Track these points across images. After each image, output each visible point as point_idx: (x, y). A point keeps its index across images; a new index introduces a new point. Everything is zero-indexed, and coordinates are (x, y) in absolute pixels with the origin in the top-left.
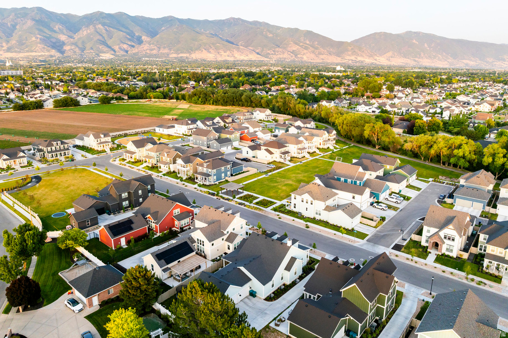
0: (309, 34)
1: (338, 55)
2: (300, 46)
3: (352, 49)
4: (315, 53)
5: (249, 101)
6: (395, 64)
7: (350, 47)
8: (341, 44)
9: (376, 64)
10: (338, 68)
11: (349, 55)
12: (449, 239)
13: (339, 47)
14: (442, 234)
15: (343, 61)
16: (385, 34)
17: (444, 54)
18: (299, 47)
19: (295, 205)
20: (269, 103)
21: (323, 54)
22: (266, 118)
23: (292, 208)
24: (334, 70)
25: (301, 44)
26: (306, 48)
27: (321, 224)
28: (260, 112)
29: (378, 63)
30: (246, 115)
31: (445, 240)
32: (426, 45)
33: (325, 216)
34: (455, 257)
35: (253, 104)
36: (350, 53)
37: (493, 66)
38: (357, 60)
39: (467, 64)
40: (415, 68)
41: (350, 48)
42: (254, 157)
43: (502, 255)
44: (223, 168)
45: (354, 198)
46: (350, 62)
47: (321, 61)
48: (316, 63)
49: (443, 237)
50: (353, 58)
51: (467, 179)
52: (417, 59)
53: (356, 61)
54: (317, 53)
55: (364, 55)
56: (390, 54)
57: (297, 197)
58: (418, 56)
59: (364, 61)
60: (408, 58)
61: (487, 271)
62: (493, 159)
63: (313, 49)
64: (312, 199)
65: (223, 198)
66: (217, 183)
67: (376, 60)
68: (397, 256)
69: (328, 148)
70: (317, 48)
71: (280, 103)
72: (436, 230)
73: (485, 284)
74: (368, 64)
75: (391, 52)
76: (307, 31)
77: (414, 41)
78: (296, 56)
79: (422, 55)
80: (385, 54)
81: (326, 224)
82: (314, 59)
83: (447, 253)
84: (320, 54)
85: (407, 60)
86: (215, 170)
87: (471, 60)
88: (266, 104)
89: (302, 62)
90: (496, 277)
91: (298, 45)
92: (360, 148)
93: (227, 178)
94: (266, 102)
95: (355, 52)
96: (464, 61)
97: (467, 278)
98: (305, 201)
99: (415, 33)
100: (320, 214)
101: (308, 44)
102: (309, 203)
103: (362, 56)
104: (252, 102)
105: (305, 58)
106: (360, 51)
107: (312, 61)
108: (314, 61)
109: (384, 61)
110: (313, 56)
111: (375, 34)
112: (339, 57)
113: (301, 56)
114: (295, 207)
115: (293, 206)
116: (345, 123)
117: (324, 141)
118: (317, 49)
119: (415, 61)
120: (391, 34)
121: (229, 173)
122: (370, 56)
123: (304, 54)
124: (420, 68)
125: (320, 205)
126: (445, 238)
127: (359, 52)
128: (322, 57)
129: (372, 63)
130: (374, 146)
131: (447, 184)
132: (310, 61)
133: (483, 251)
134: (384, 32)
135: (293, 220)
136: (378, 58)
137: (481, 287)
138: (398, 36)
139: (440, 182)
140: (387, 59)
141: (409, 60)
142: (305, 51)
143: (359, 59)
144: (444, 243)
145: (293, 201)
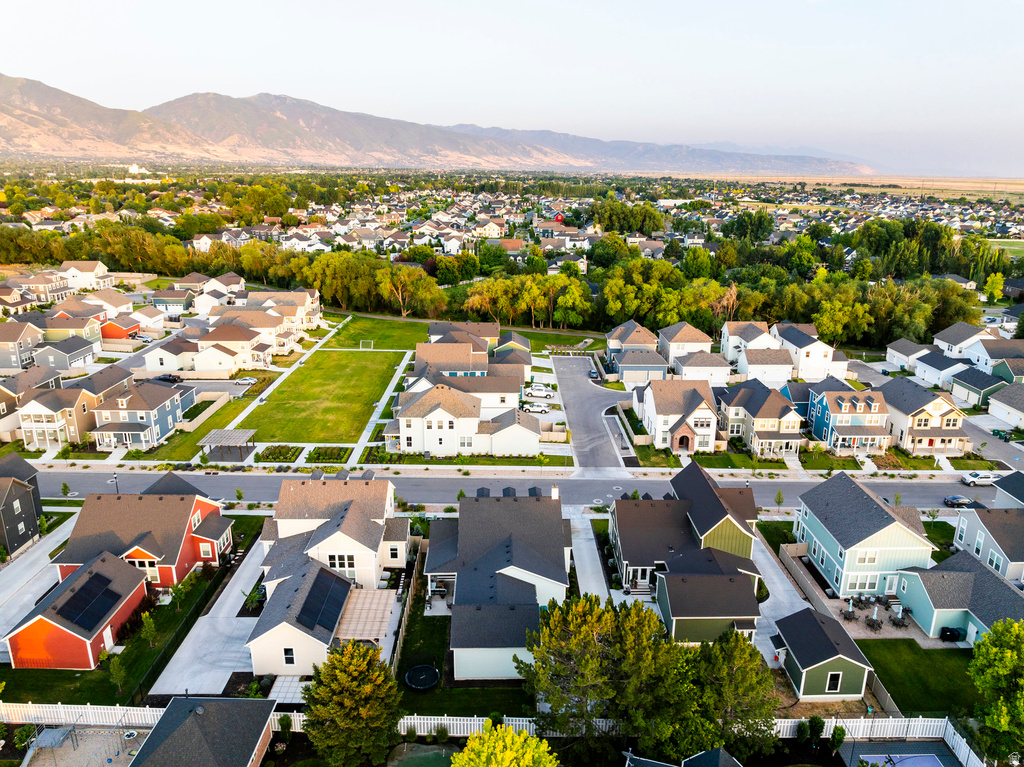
0: (33, 89)
1: (120, 139)
2: (14, 116)
3: (150, 127)
4: (60, 135)
5: (11, 248)
6: (249, 160)
7: (146, 122)
8: (120, 115)
9: (209, 161)
10: (134, 169)
11: (146, 141)
12: (702, 425)
13: (119, 123)
14: (690, 420)
15: (135, 155)
16: (217, 97)
17: (338, 140)
18: (14, 120)
19: (409, 439)
20: (73, 248)
21: (81, 138)
22: (98, 283)
23: (404, 448)
24: (125, 174)
25: (18, 112)
26: (33, 123)
27: (480, 462)
28: (81, 270)
29: (213, 158)
30: (50, 281)
31: (697, 430)
32: (302, 123)
33: (482, 444)
34: (713, 451)
35: (23, 254)
36: (147, 136)
37: (421, 163)
38: (167, 153)
39: (380, 161)
40: (293, 167)
41: (146, 125)
42: (181, 369)
43: (775, 429)
44: (168, 403)
45: (503, 401)
46: (152, 156)
47: (80, 154)
48: (68, 158)
49: (692, 425)
50: (156, 147)
51: (622, 338)
52: (289, 150)
53: (163, 153)
54: (65, 135)
55: (180, 141)
56: (234, 139)
57: (415, 421)
58: (291, 143)
59: (183, 154)
60: (273, 148)
61: (763, 458)
62: (623, 303)
63: (53, 126)
64: (451, 418)
65: (224, 469)
66: (162, 441)
67: (207, 151)
68: (645, 474)
69: (318, 327)
70: (63, 124)
71: (117, 247)
72: (679, 417)
73: (777, 475)
74: (193, 161)
75: (236, 136)
76: (27, 80)
77: (278, 114)
78: (9, 140)
79: (298, 142)
80: (224, 139)
81: (490, 459)
82: (60, 150)
83: (701, 449)
84: (74, 136)
85: (271, 151)
86: (155, 411)
87: (385, 153)
88: (67, 251)
89: (30, 156)
90: (777, 461)
91: (10, 114)
92: (373, 319)
93: (179, 426)
94: (66, 247)
95: (158, 133)
96: (374, 154)
97: (753, 475)
98: (435, 426)
99: (276, 97)
100: (470, 445)
101: (35, 113)
102: (446, 425)
103: (174, 142)
104: (19, 248)
105: (36, 147)
106: (169, 131)
107: (55, 154)
108: (62, 154)
109: (225, 155)
110: (55, 141)
111: (195, 96)
112: (124, 144)
113: (24, 141)
114: (409, 445)
115: (406, 442)
116: (328, 272)
117: (308, 314)
118: (62, 126)
119: (288, 154)
120: (229, 99)
121: (179, 413)
122: (195, 144)
123: (31, 136)
124: (302, 168)
125: (467, 426)
126: (696, 425)
127: (169, 136)
128: (80, 143)
129: (202, 159)
130: (398, 313)
131: (575, 354)
132: (50, 152)
133: (735, 434)
134: (215, 94)
135: (427, 469)
136: (211, 148)
137: (776, 480)
138: (244, 102)
139: (564, 354)
140: (231, 150)
141: (274, 152)
142: (33, 130)
143: (171, 149)
144: (694, 433)
145: (404, 433)
